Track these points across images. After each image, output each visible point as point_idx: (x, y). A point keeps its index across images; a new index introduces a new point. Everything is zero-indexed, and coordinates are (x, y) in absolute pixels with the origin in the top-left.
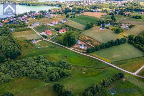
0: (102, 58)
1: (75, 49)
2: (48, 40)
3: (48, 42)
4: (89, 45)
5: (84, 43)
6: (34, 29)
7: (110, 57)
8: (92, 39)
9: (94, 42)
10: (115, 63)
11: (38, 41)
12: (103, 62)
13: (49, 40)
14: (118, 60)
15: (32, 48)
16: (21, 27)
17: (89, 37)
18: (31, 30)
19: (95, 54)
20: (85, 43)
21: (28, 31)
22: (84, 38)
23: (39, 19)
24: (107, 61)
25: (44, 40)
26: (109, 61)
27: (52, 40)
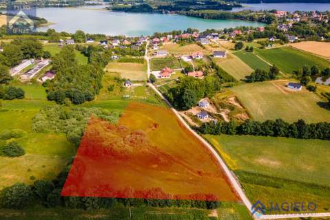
0: (223, 154)
1: (187, 117)
2: (153, 87)
3: (151, 89)
4: (221, 117)
5: (213, 110)
6: (149, 65)
7: (246, 159)
8: (241, 105)
9: (240, 112)
10: (245, 176)
11: (135, 85)
12: (217, 161)
13: (156, 87)
14: (261, 172)
15: (118, 94)
16: (133, 54)
17: (237, 100)
18: (143, 63)
19: (217, 140)
20: (218, 109)
21: (136, 64)
22: (223, 99)
23: (182, 45)
24: (231, 163)
25: (147, 86)
26: (234, 167)
27: (160, 89)
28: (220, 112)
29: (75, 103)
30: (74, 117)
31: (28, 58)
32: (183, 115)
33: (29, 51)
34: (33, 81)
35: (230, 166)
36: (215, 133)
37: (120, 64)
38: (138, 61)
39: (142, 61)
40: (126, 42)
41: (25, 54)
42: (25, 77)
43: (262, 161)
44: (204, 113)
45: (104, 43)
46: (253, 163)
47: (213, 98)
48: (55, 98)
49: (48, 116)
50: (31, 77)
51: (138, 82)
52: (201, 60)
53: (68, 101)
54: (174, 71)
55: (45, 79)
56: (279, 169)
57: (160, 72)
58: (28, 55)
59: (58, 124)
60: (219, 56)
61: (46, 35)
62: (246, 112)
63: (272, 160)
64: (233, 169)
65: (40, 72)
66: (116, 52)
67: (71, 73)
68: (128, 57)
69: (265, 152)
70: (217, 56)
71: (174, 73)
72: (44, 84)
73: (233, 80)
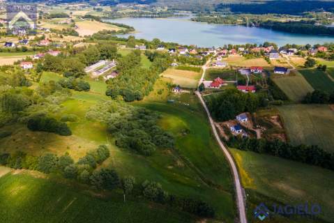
0: (241, 169)
1: (220, 129)
2: (199, 95)
3: (197, 97)
4: (254, 133)
5: (249, 126)
6: (204, 74)
8: (282, 125)
9: (277, 132)
11: (183, 91)
12: (233, 176)
13: (202, 96)
14: (275, 197)
16: (192, 63)
17: (279, 119)
18: (199, 72)
19: (241, 155)
20: (255, 125)
21: (191, 72)
22: (265, 116)
23: (248, 58)
24: (246, 180)
25: (194, 94)
26: (248, 185)
27: (205, 98)
28: (256, 128)
29: (126, 101)
30: (119, 112)
31: (104, 59)
32: (218, 126)
33: (105, 53)
34: (100, 78)
35: (244, 183)
36: (242, 148)
37: (176, 71)
38: (194, 70)
39: (199, 70)
40: (194, 52)
41: (102, 55)
42: (95, 74)
43: (282, 186)
44: (238, 126)
45: (172, 51)
46: (271, 185)
47: (255, 114)
48: (111, 94)
49: (100, 108)
50: (100, 74)
51: (187, 89)
52: (259, 74)
53: (120, 98)
54: (225, 83)
55: (109, 77)
56: (299, 199)
57: (212, 82)
58: (105, 57)
59: (105, 115)
60: (280, 73)
61: (127, 40)
62: (284, 132)
63: (294, 187)
64: (246, 187)
65: (108, 72)
66: (178, 60)
67: (130, 74)
68: (187, 65)
69: (290, 178)
70: (277, 72)
71: (226, 84)
72: (107, 82)
73: (285, 98)
